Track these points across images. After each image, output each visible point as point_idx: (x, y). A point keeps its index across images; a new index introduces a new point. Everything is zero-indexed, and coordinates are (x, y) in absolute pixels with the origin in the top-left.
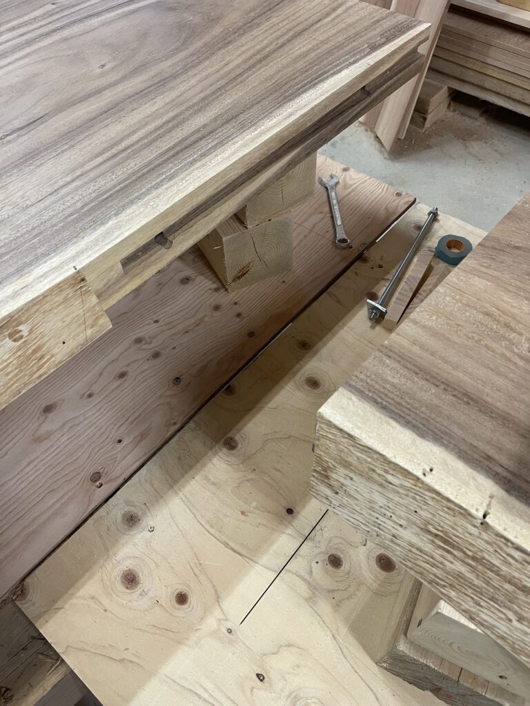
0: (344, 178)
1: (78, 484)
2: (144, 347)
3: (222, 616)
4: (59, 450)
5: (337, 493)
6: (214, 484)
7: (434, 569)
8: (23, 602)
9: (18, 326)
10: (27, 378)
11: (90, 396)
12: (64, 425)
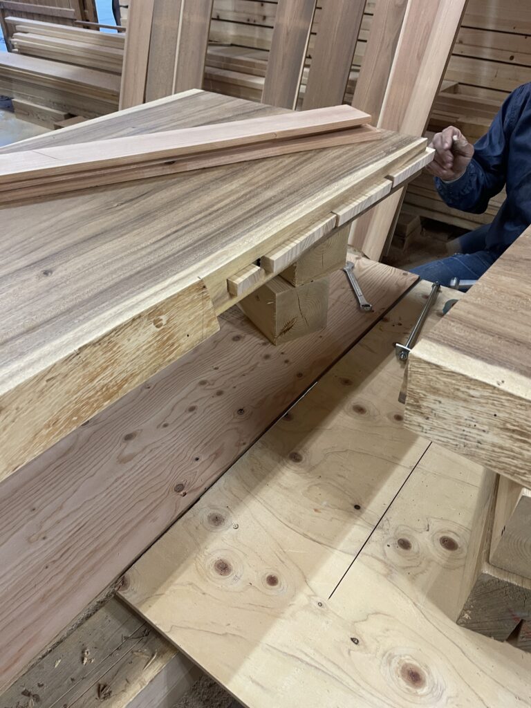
0: (358, 264)
1: (164, 494)
2: (208, 387)
3: (311, 593)
4: (143, 468)
5: (428, 418)
6: (286, 489)
7: (515, 461)
8: (126, 591)
9: (160, 315)
10: (161, 360)
11: (165, 426)
12: (144, 449)
